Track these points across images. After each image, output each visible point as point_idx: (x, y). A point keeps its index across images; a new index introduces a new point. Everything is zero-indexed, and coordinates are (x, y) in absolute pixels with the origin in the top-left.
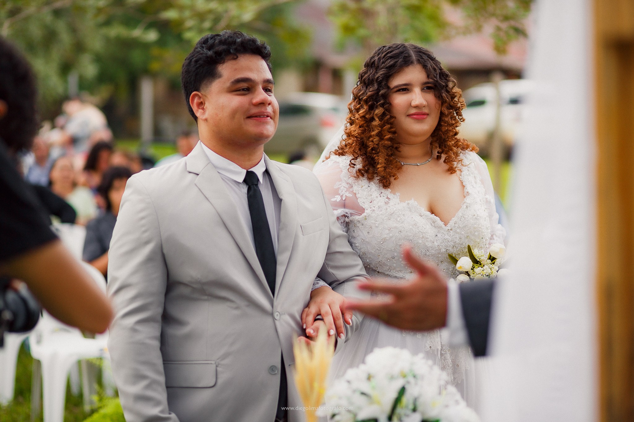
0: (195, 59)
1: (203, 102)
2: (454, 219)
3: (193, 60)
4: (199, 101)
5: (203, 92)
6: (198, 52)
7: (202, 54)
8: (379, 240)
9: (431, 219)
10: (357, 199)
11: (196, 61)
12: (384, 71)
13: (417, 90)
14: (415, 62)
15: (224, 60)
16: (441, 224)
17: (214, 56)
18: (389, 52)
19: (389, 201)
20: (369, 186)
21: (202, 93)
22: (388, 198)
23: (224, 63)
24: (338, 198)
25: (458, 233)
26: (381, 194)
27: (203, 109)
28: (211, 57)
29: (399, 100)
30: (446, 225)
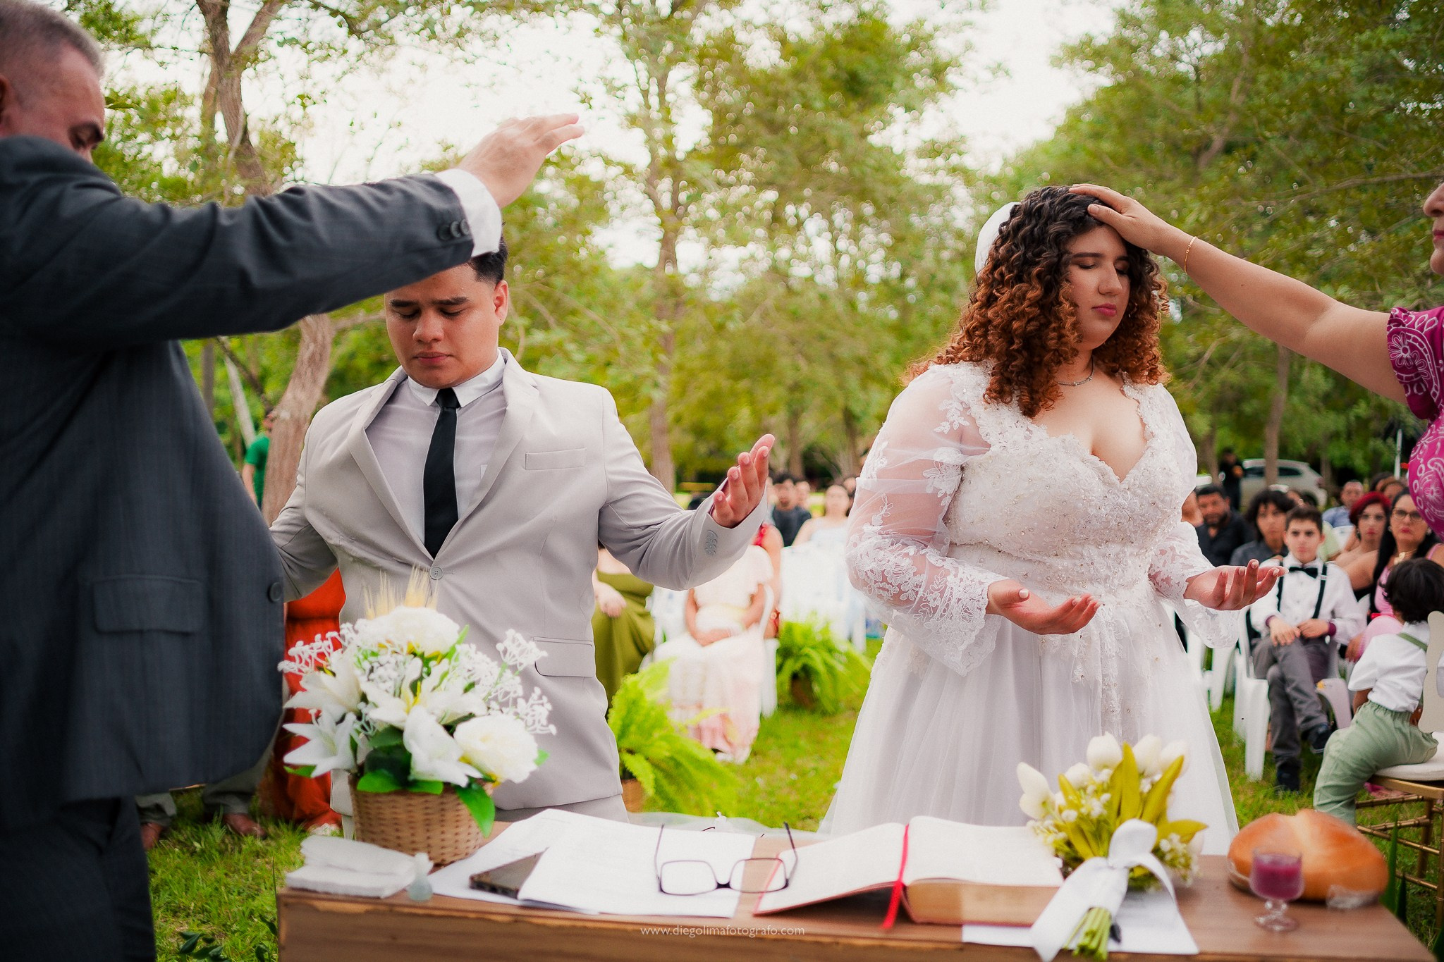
2: (1134, 472)
8: (1010, 499)
9: (1099, 469)
10: (978, 428)
13: (1111, 267)
16: (1115, 478)
19: (1030, 435)
20: (997, 409)
24: (945, 427)
25: (1139, 496)
26: (1017, 423)
30: (1121, 481)
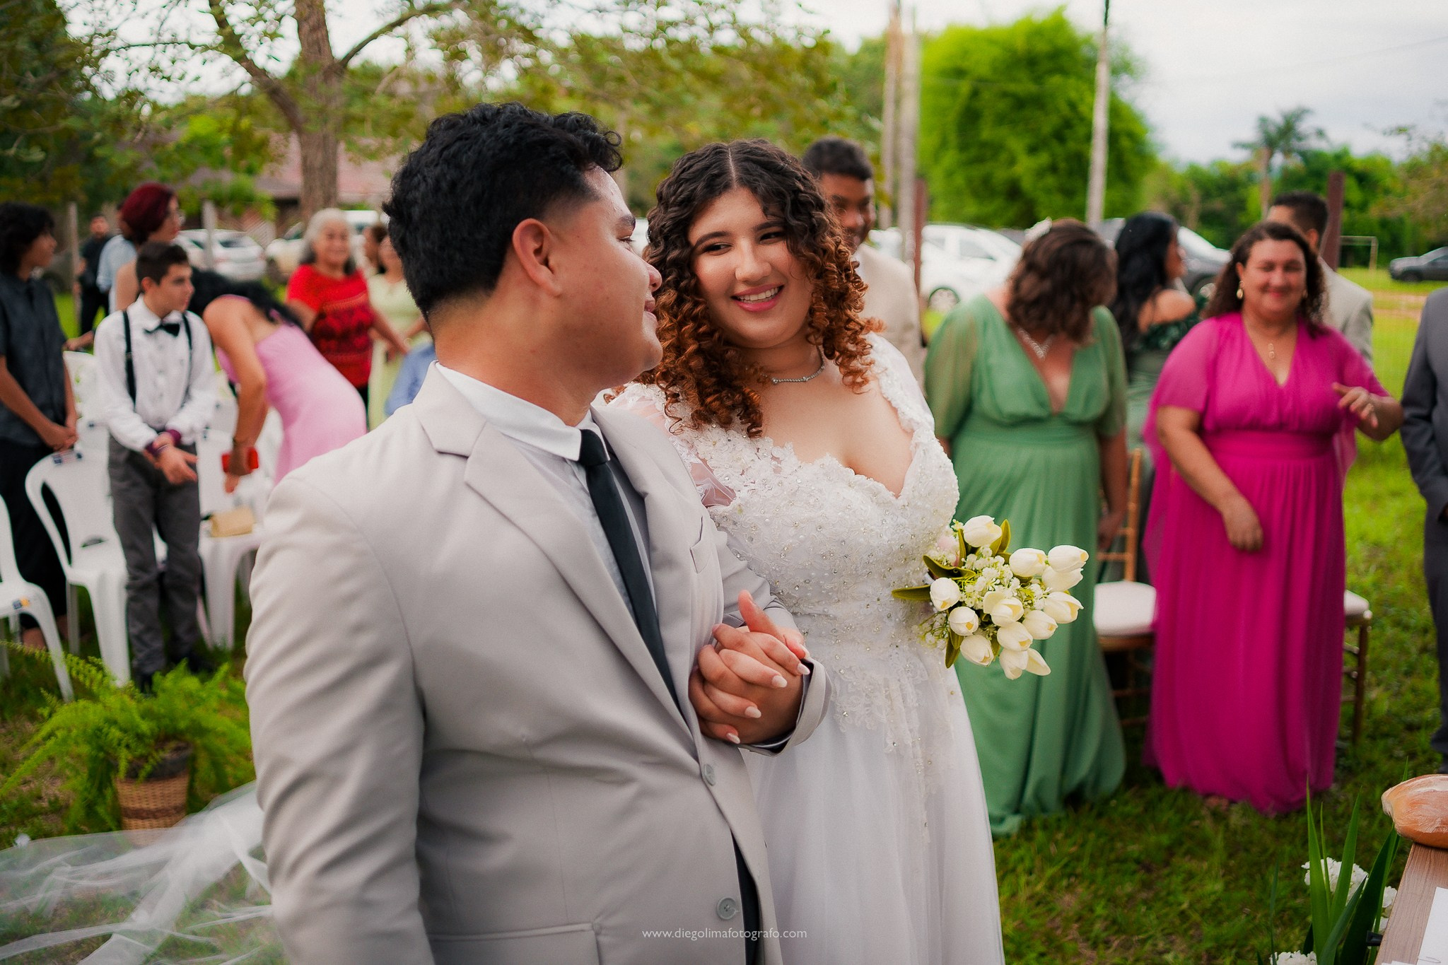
1: (544, 249)
2: (909, 482)
4: (536, 245)
8: (776, 552)
9: (869, 489)
10: (712, 471)
12: (675, 211)
13: (744, 244)
14: (735, 185)
16: (890, 495)
18: (685, 168)
19: (779, 465)
20: (729, 440)
22: (774, 458)
26: (758, 451)
29: (710, 267)
30: (897, 497)
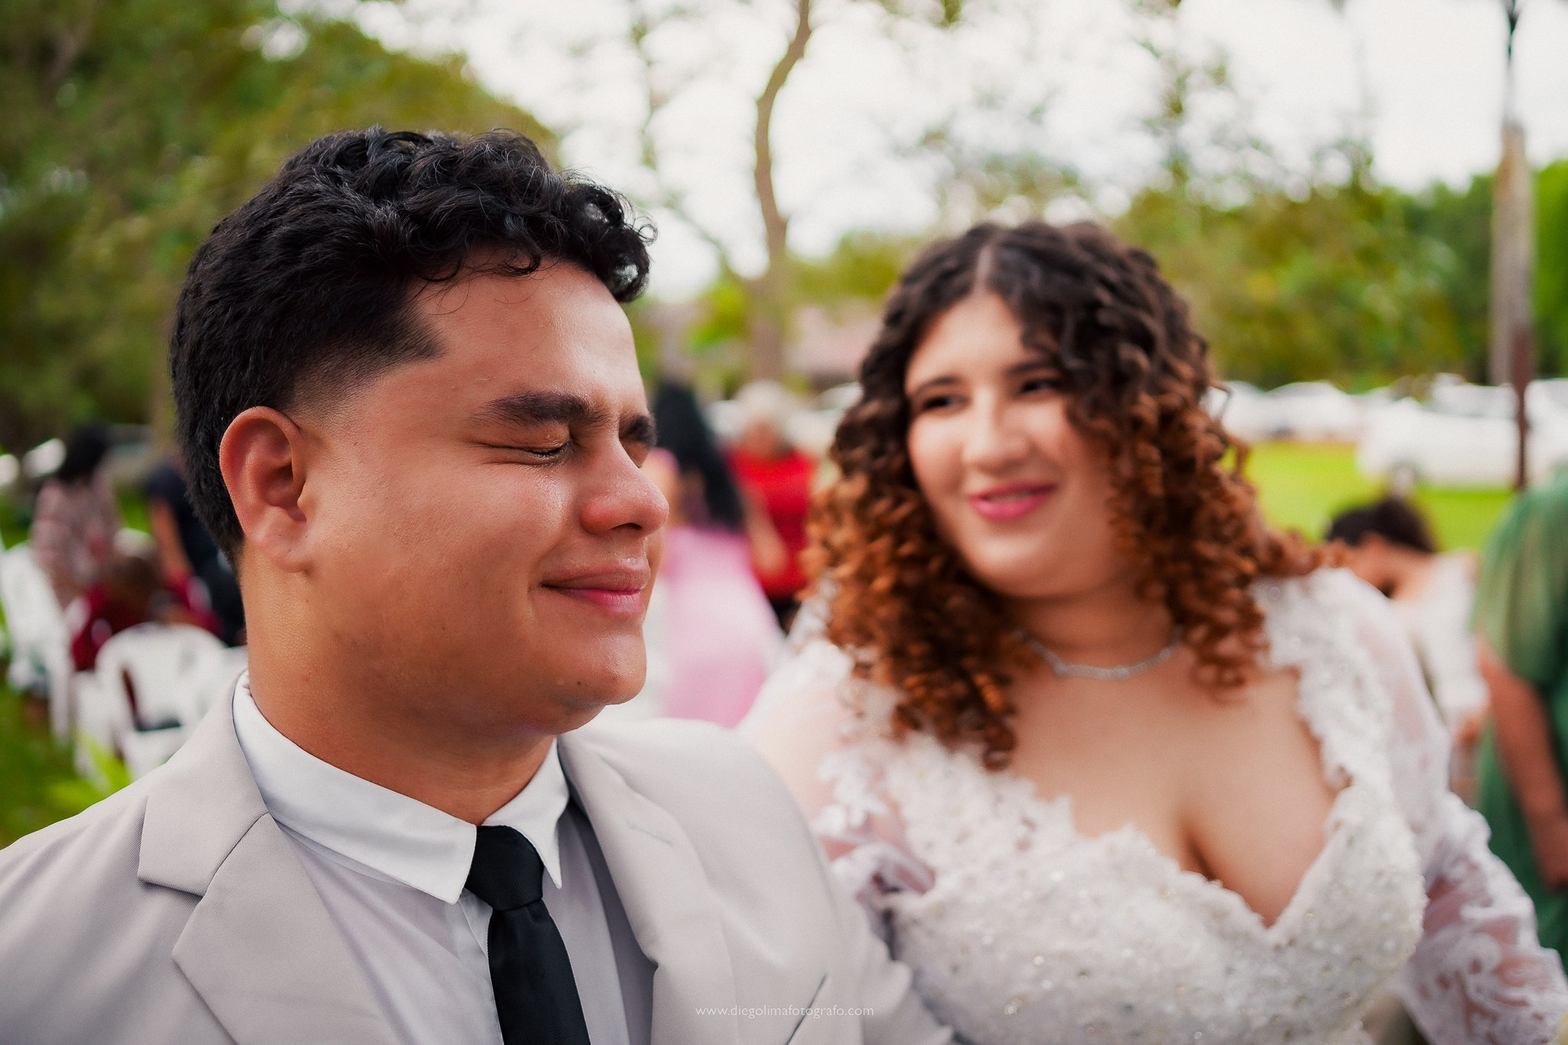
0: (285, 228)
1: (294, 470)
2: (1299, 900)
3: (275, 234)
4: (277, 462)
5: (306, 416)
6: (310, 197)
7: (333, 209)
8: (999, 1003)
9: (1208, 905)
10: (904, 828)
11: (294, 243)
13: (984, 398)
14: (981, 292)
15: (459, 267)
16: (1251, 921)
17: (407, 232)
19: (1031, 836)
20: (950, 772)
21: (298, 422)
22: (1024, 820)
23: (451, 279)
25: (1319, 952)
26: (998, 803)
27: (289, 504)
28: (387, 236)
30: (1269, 922)
